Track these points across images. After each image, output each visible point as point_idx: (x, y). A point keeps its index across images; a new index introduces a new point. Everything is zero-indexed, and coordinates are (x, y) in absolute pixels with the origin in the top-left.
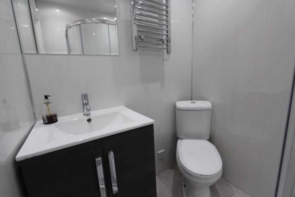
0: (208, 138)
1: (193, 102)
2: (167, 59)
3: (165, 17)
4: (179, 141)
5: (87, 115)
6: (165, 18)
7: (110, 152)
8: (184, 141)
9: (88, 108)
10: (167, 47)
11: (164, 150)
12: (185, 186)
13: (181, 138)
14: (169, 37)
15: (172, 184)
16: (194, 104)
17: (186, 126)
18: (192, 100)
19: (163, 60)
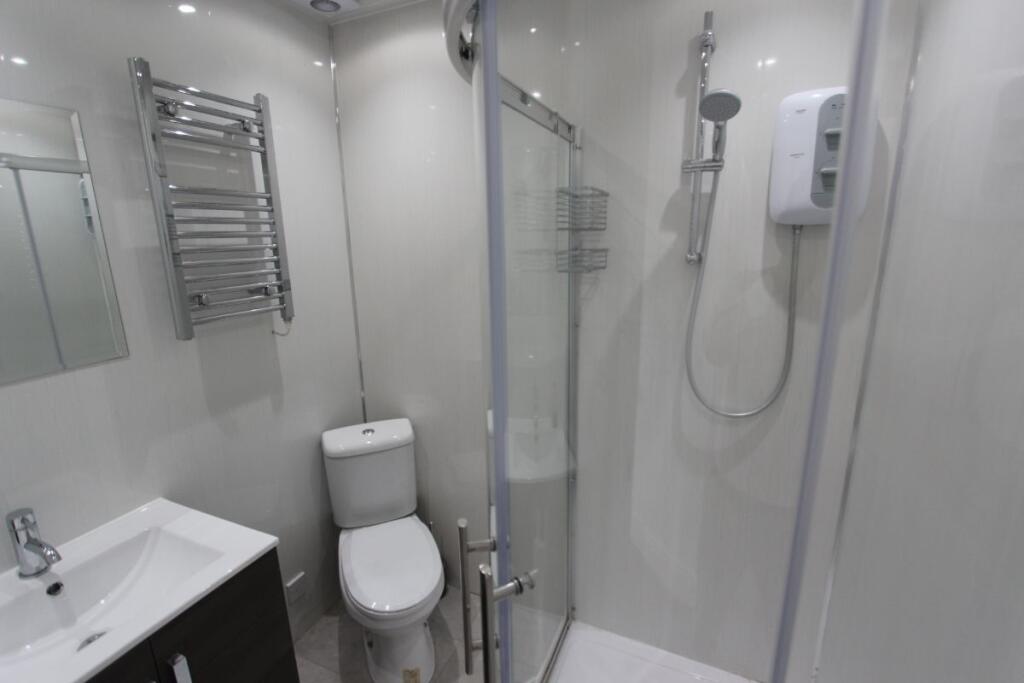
0: (414, 507)
1: (368, 431)
2: (284, 332)
3: (268, 226)
4: (343, 537)
5: (39, 573)
6: (269, 230)
7: (176, 657)
8: (356, 534)
9: (51, 555)
10: (282, 303)
11: (302, 574)
12: (370, 644)
13: (347, 526)
14: (284, 277)
15: (336, 655)
16: (370, 434)
17: (356, 493)
18: (365, 421)
19: (273, 332)
